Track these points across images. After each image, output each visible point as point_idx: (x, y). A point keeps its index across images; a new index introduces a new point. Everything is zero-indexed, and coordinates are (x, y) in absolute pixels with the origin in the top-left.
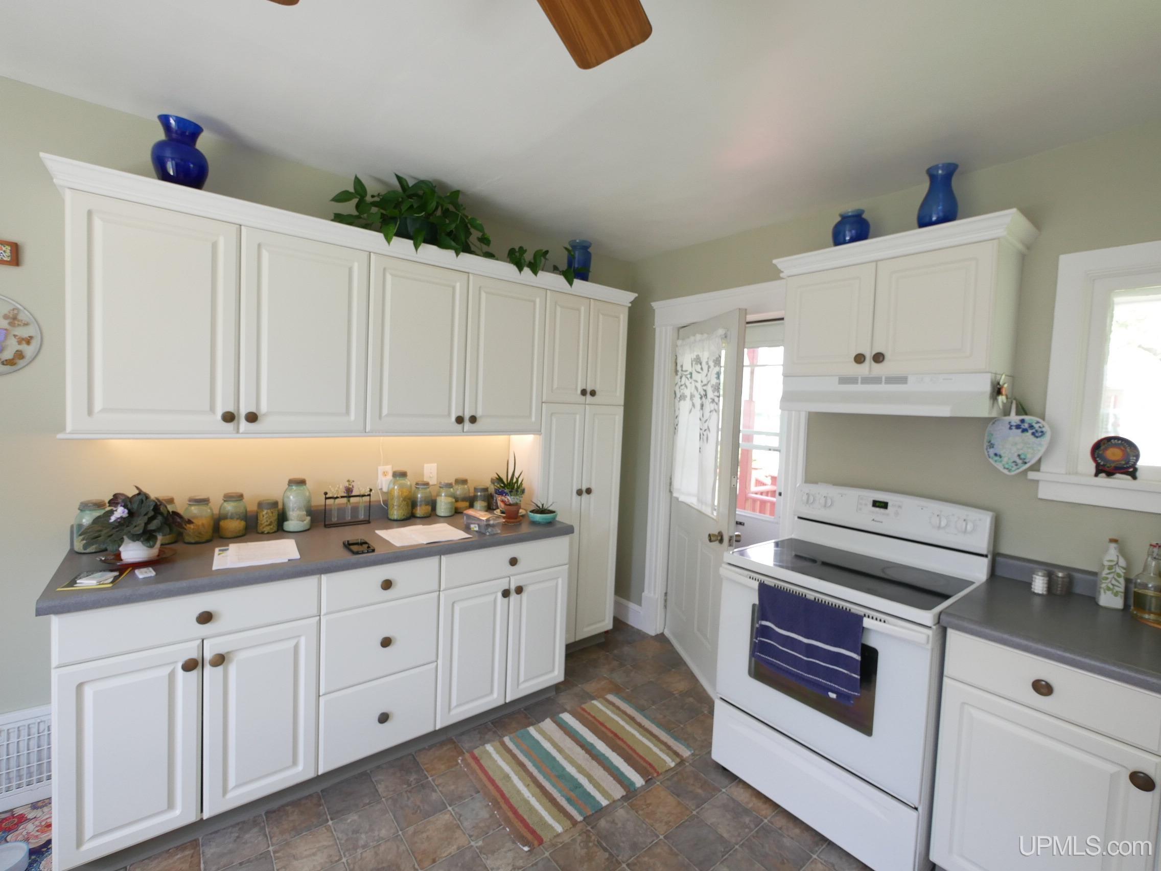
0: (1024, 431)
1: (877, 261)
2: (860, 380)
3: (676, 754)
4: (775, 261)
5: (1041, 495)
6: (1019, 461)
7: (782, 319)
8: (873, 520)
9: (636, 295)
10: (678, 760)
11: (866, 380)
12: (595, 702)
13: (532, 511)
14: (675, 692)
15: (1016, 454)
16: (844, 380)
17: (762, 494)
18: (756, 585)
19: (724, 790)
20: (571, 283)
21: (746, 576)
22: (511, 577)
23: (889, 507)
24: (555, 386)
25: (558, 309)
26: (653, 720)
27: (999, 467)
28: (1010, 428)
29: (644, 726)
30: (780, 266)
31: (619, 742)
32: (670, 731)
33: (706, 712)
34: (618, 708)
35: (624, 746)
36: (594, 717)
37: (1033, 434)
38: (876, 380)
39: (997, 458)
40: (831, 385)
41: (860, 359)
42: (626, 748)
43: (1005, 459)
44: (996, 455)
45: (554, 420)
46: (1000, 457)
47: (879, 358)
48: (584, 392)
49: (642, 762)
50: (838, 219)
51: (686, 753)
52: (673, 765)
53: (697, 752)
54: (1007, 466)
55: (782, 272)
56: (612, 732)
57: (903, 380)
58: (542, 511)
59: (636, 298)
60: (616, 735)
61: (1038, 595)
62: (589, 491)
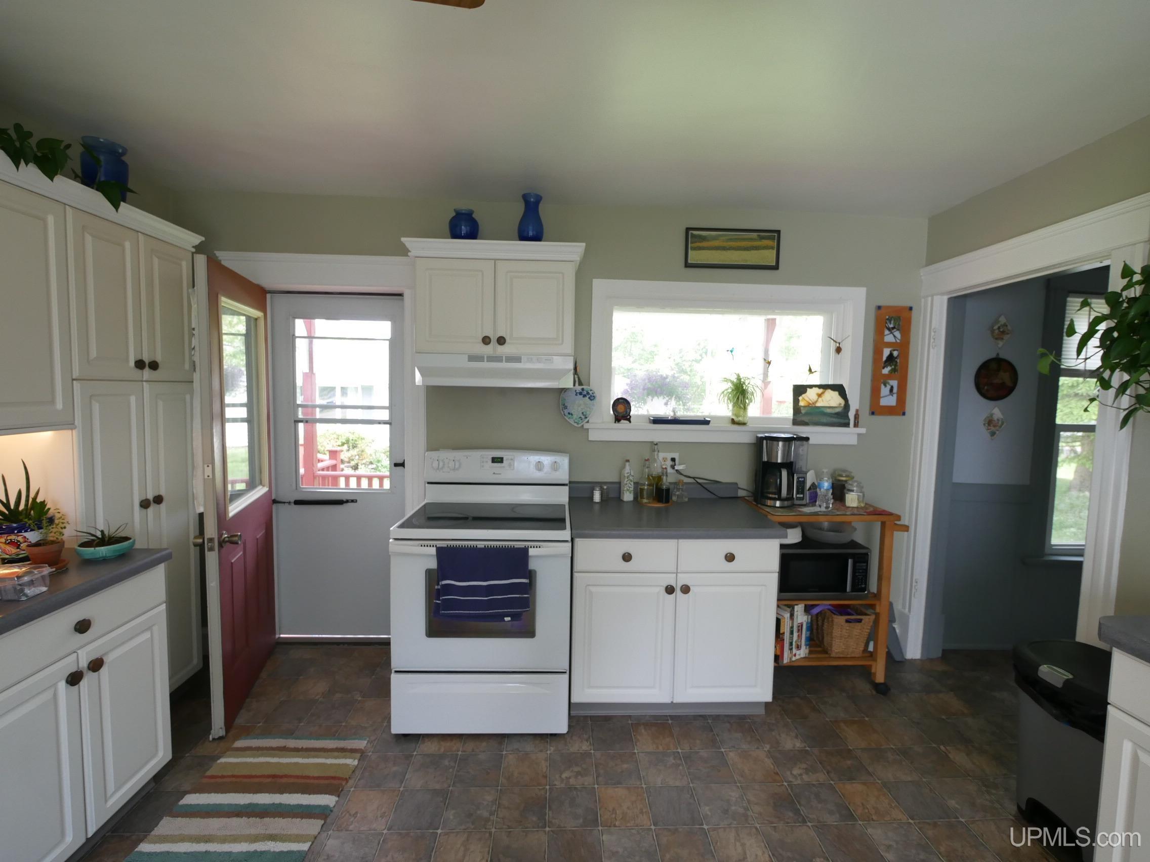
0: (585, 396)
1: (495, 260)
2: (485, 358)
3: (353, 751)
4: (403, 239)
5: (591, 438)
6: (583, 417)
7: (401, 295)
8: (494, 473)
9: (203, 239)
10: (358, 755)
11: (491, 359)
12: (223, 760)
13: (84, 545)
14: (317, 698)
15: (581, 412)
16: (473, 358)
17: (323, 470)
18: (433, 551)
19: (415, 753)
20: (116, 207)
21: (418, 546)
22: (78, 651)
23: (504, 461)
24: (94, 353)
25: (89, 239)
26: (310, 736)
27: (572, 422)
28: (576, 395)
29: (302, 748)
30: (408, 245)
31: (284, 780)
32: (334, 735)
33: (360, 699)
34: (258, 749)
35: (292, 780)
36: (233, 776)
37: (589, 398)
38: (498, 359)
39: (570, 416)
40: (462, 362)
41: (486, 340)
42: (296, 780)
43: (575, 416)
44: (569, 413)
45: (96, 407)
46: (572, 415)
47: (501, 341)
48: (140, 364)
49: (322, 782)
50: (454, 214)
51: (361, 744)
52: (356, 762)
53: (373, 738)
54: (576, 421)
55: (410, 252)
56: (269, 776)
57: (517, 359)
58: (104, 540)
59: (202, 243)
60: (274, 776)
61: (597, 503)
62: (158, 500)
